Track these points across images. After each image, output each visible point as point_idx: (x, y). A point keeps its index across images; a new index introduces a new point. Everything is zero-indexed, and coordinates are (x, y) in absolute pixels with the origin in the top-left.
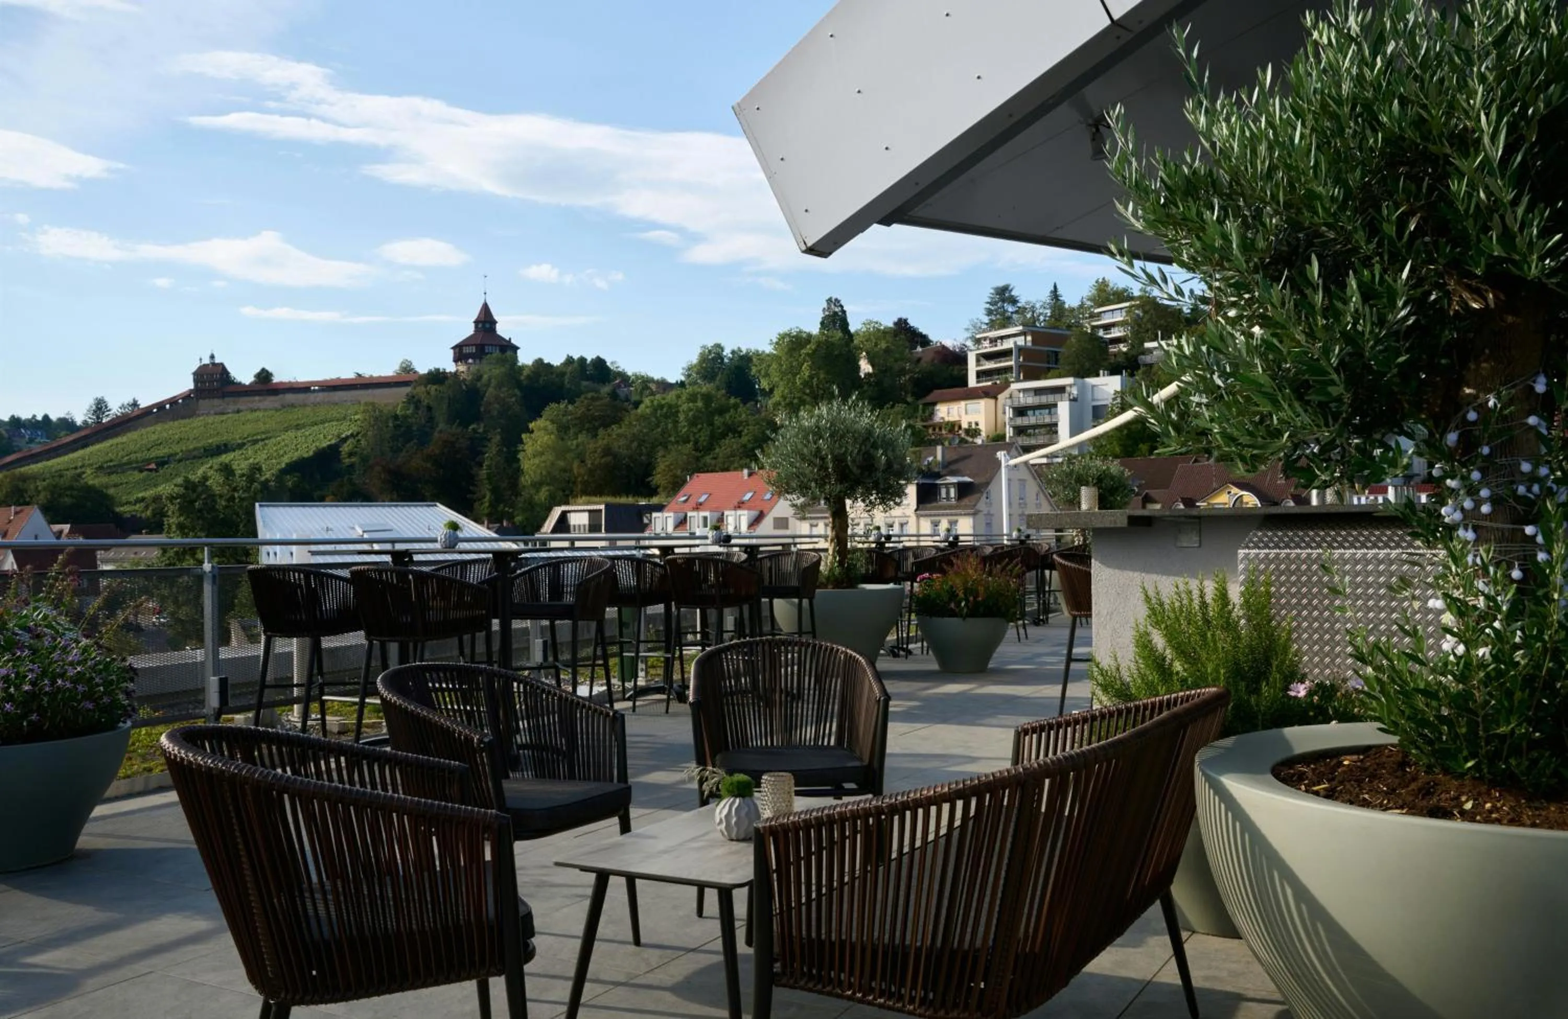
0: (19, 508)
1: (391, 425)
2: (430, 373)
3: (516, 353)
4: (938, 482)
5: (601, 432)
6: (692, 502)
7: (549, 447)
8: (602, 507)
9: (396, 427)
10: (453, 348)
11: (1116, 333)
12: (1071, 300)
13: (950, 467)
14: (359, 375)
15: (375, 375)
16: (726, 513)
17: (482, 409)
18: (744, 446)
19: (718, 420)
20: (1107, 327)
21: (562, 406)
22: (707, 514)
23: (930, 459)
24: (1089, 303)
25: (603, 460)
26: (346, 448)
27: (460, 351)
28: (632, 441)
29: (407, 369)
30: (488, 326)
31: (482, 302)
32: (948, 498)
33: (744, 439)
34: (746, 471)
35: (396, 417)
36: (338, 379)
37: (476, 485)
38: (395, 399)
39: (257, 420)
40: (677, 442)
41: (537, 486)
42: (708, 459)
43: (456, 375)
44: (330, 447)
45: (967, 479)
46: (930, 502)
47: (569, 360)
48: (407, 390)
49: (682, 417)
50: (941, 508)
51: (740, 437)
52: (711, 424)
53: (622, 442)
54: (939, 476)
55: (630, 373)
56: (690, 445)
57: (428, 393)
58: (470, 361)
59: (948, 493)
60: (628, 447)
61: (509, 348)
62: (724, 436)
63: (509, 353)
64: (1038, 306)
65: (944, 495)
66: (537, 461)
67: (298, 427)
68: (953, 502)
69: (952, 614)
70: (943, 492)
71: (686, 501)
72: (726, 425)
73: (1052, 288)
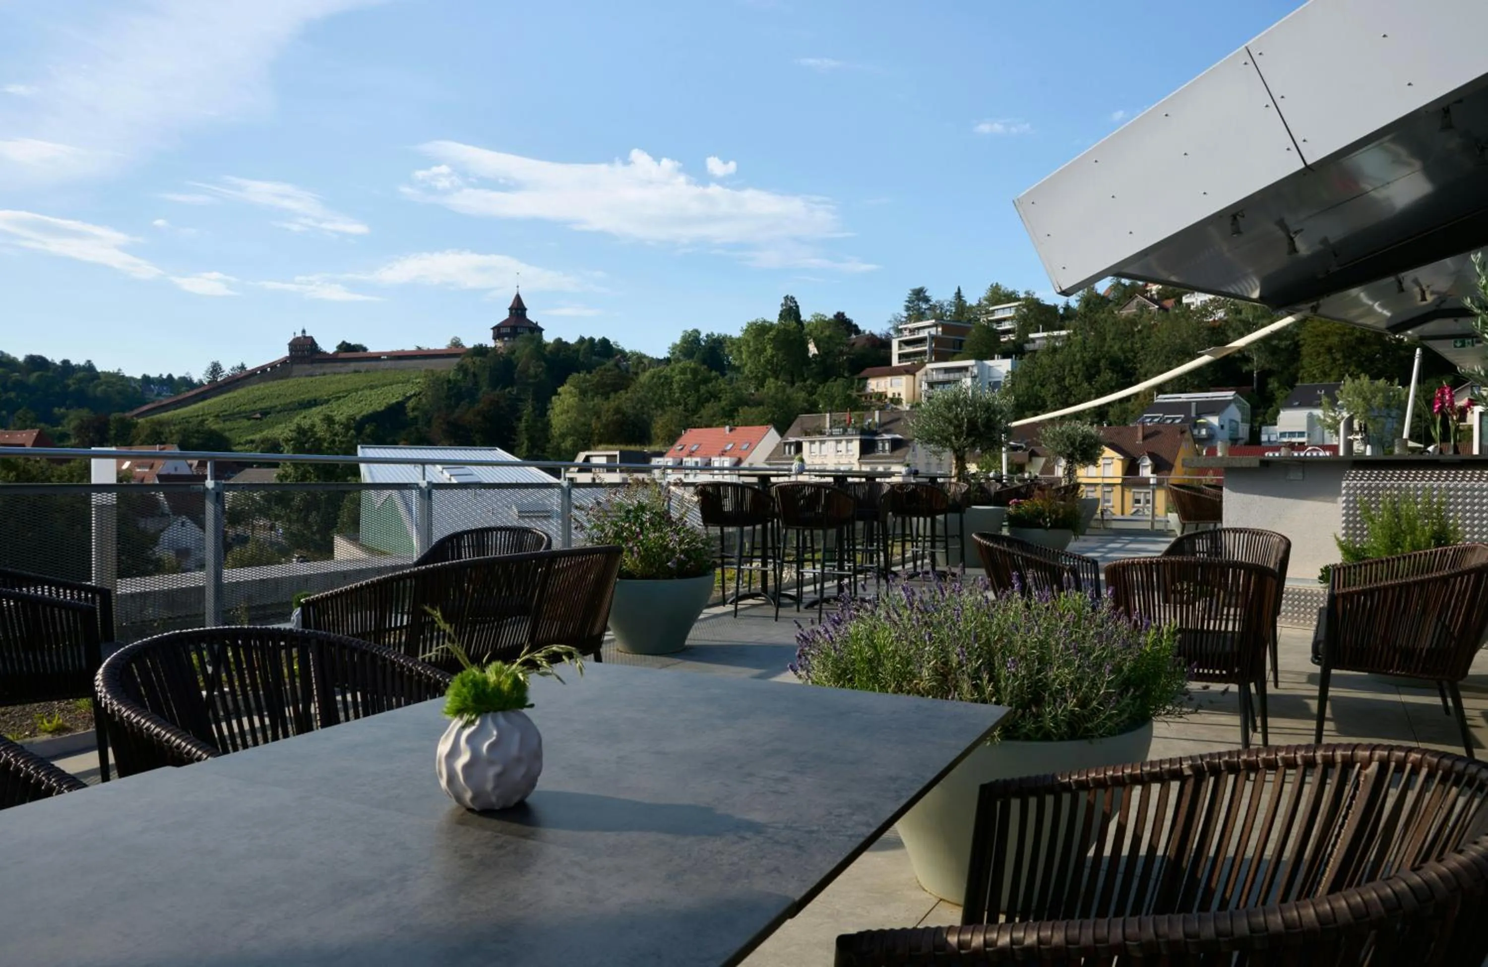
0: (162, 446)
1: (445, 387)
2: (475, 348)
3: (541, 333)
4: (877, 438)
5: (612, 395)
6: (686, 451)
7: (573, 407)
8: (617, 453)
9: (449, 389)
10: (493, 329)
11: (1007, 326)
12: (971, 300)
13: (885, 426)
14: (419, 348)
15: (432, 348)
16: (713, 459)
17: (516, 376)
18: (723, 409)
19: (703, 388)
20: (999, 321)
21: (581, 375)
22: (698, 459)
23: (870, 420)
24: (985, 302)
25: (615, 417)
26: (410, 404)
27: (498, 332)
28: (637, 404)
29: (456, 344)
30: (519, 312)
31: (516, 294)
32: (884, 450)
33: (723, 403)
34: (727, 428)
35: (449, 381)
36: (403, 351)
37: (516, 435)
38: (447, 368)
39: (339, 382)
40: (671, 405)
41: (563, 436)
42: (695, 418)
43: (494, 349)
44: (398, 403)
45: (898, 436)
46: (869, 453)
47: (582, 340)
48: (457, 360)
49: (675, 386)
50: (879, 457)
51: (720, 401)
52: (698, 391)
53: (629, 404)
54: (876, 433)
55: (627, 351)
56: (681, 407)
57: (474, 363)
58: (506, 339)
59: (884, 446)
60: (634, 408)
61: (536, 330)
62: (708, 400)
63: (536, 334)
64: (945, 304)
65: (880, 448)
66: (564, 417)
67: (372, 388)
68: (888, 453)
69: (1039, 526)
70: (880, 445)
71: (682, 449)
72: (709, 392)
73: (956, 290)
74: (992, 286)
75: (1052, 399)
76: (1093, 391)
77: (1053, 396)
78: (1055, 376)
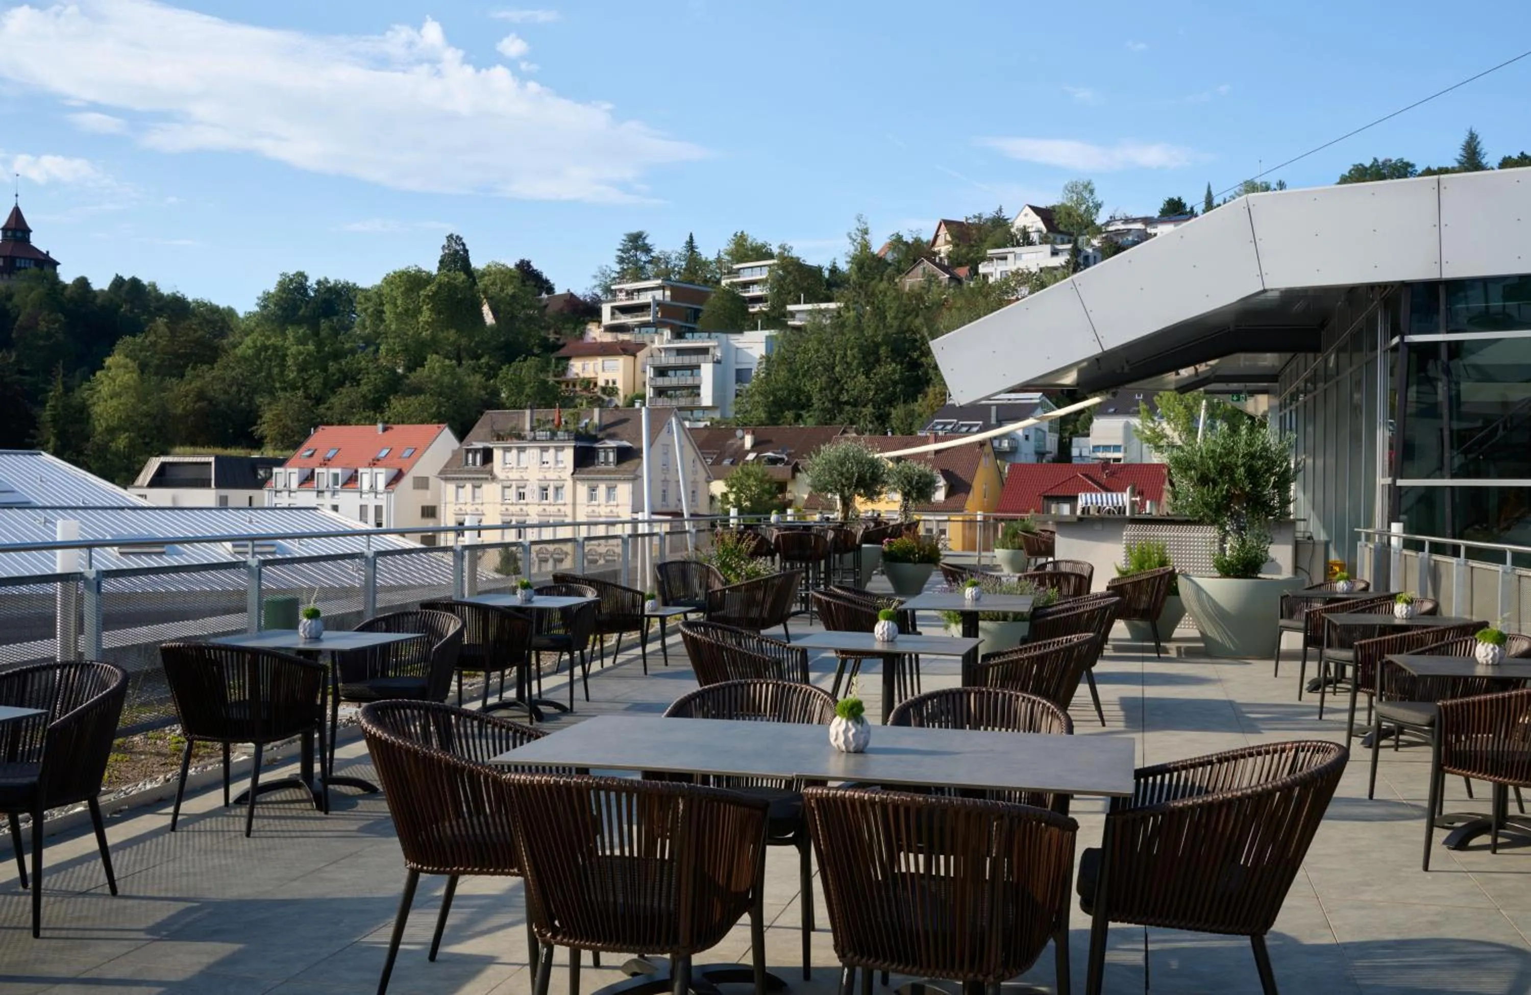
3: (55, 269)
4: (597, 445)
5: (189, 373)
6: (318, 458)
7: (130, 387)
8: (212, 459)
11: (756, 291)
12: (708, 252)
13: (607, 430)
16: (360, 470)
17: (14, 333)
18: (364, 396)
19: (332, 366)
20: (746, 285)
21: (137, 340)
22: (338, 471)
23: (587, 421)
24: (727, 257)
25: (196, 406)
28: (230, 386)
30: (19, 234)
31: (13, 205)
32: (607, 462)
33: (364, 389)
34: (380, 426)
37: (38, 429)
40: (284, 389)
41: (111, 431)
42: (322, 409)
45: (626, 443)
46: (586, 466)
49: (290, 361)
50: (599, 472)
51: (358, 385)
52: (325, 369)
53: (218, 386)
54: (596, 439)
56: (300, 393)
59: (606, 457)
60: (226, 392)
61: (47, 263)
62: (341, 384)
63: (47, 270)
64: (673, 256)
65: (602, 459)
66: (115, 402)
68: (612, 466)
70: (602, 455)
71: (311, 455)
72: (340, 371)
73: (688, 239)
74: (735, 235)
75: (819, 396)
76: (873, 386)
77: (821, 390)
78: (823, 364)
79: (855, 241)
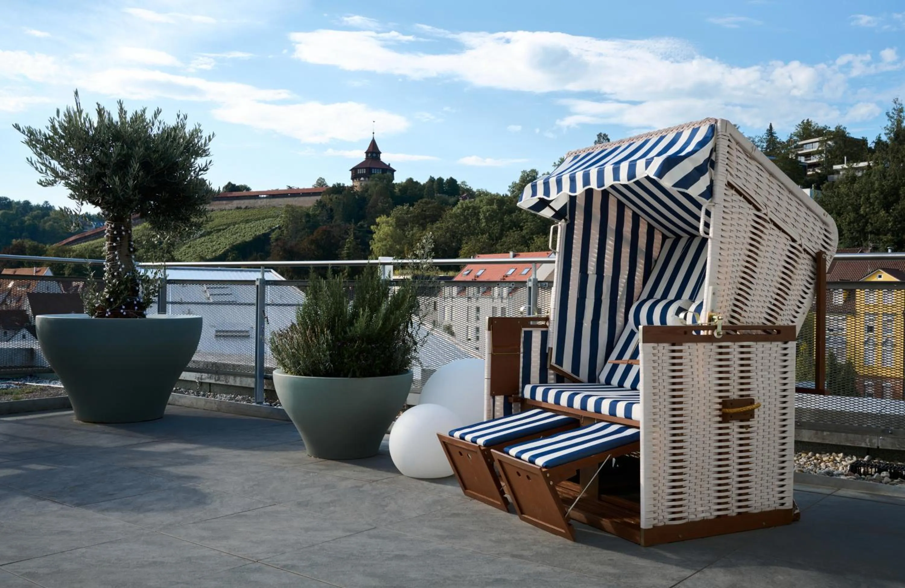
0: (38, 269)
1: (304, 221)
2: (334, 186)
3: (393, 174)
5: (429, 226)
6: (472, 275)
7: (388, 235)
8: (410, 277)
9: (308, 222)
10: (351, 170)
11: (814, 160)
12: (783, 136)
14: (290, 188)
15: (301, 187)
17: (367, 211)
18: (524, 237)
19: (506, 218)
20: (808, 155)
21: (405, 208)
24: (795, 138)
26: (273, 236)
27: (356, 173)
28: (446, 232)
29: (321, 183)
30: (374, 155)
31: (372, 139)
33: (524, 232)
34: (511, 254)
35: (308, 215)
36: (277, 190)
38: (309, 203)
39: (222, 217)
40: (477, 234)
43: (352, 188)
44: (264, 235)
47: (432, 180)
48: (319, 198)
49: (482, 216)
51: (522, 230)
52: (501, 220)
57: (331, 200)
58: (362, 179)
60: (444, 236)
61: (389, 171)
62: (510, 228)
63: (388, 173)
64: (756, 140)
66: (381, 244)
67: (247, 221)
71: (468, 274)
72: (511, 221)
73: (768, 128)
74: (803, 122)
75: (847, 228)
76: (891, 219)
77: (849, 224)
78: (852, 205)
79: (892, 117)
